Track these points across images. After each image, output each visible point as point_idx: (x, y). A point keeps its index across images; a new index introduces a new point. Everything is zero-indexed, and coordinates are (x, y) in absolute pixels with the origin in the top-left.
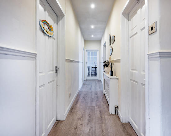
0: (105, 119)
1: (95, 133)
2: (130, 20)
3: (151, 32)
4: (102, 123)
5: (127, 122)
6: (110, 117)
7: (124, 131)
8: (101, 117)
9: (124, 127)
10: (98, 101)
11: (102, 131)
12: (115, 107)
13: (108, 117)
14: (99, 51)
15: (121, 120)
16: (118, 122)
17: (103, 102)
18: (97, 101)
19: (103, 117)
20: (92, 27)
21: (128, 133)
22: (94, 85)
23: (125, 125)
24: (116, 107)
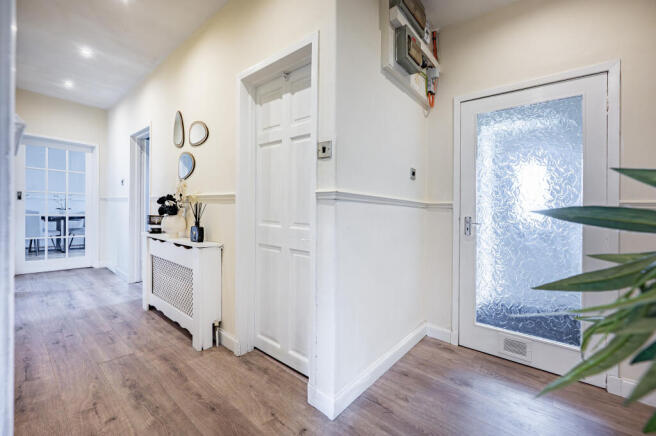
0: (190, 369)
1: (177, 410)
2: (261, 105)
3: (321, 154)
4: (186, 380)
5: (250, 349)
6: (201, 358)
7: (250, 369)
8: (176, 370)
9: (247, 362)
10: (135, 333)
11: (196, 397)
12: (214, 328)
13: (196, 360)
14: (97, 150)
15: (237, 352)
16: (229, 358)
17: (161, 332)
18: (133, 336)
19: (182, 365)
20: (86, 52)
21: (259, 368)
22: (81, 289)
23: (248, 358)
24: (217, 324)
